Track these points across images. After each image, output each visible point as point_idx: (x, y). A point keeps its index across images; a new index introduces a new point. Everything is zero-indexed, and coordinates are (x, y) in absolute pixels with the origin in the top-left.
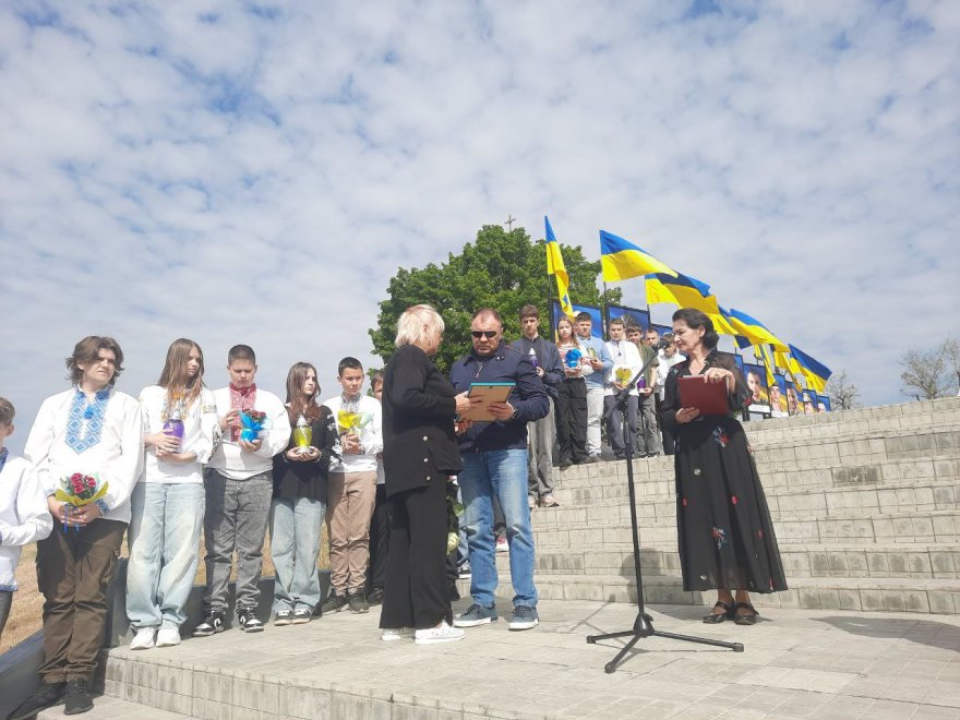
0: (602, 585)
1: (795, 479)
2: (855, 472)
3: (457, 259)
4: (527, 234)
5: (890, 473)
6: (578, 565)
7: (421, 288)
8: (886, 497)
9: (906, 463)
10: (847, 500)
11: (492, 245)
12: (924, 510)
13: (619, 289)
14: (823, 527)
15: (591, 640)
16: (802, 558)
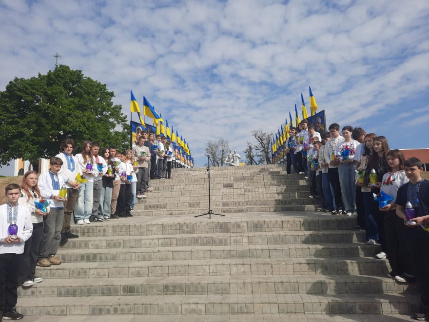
0: (175, 211)
1: (215, 185)
2: (228, 184)
3: (44, 77)
4: (82, 73)
5: (235, 186)
6: (165, 207)
7: (28, 89)
8: (235, 190)
9: (238, 183)
10: (228, 191)
11: (65, 75)
12: (243, 193)
13: (121, 106)
14: (224, 196)
15: (196, 217)
16: (221, 203)
